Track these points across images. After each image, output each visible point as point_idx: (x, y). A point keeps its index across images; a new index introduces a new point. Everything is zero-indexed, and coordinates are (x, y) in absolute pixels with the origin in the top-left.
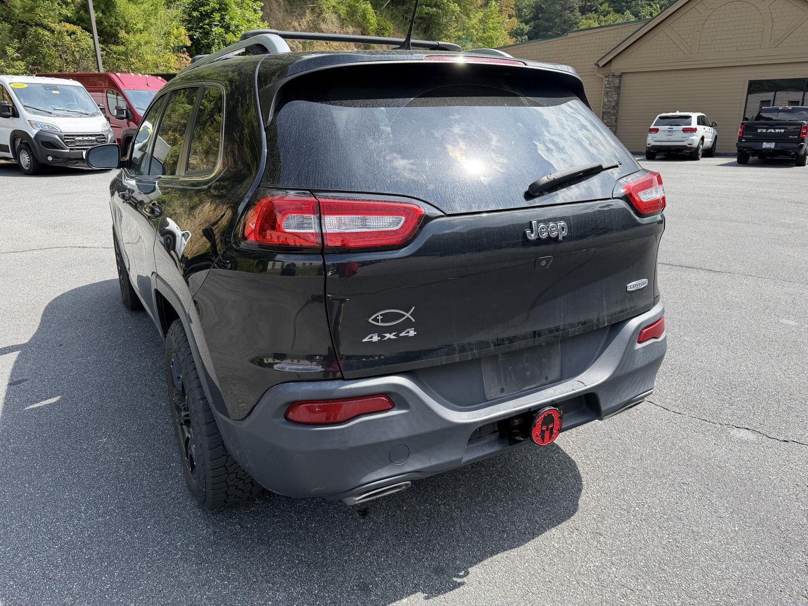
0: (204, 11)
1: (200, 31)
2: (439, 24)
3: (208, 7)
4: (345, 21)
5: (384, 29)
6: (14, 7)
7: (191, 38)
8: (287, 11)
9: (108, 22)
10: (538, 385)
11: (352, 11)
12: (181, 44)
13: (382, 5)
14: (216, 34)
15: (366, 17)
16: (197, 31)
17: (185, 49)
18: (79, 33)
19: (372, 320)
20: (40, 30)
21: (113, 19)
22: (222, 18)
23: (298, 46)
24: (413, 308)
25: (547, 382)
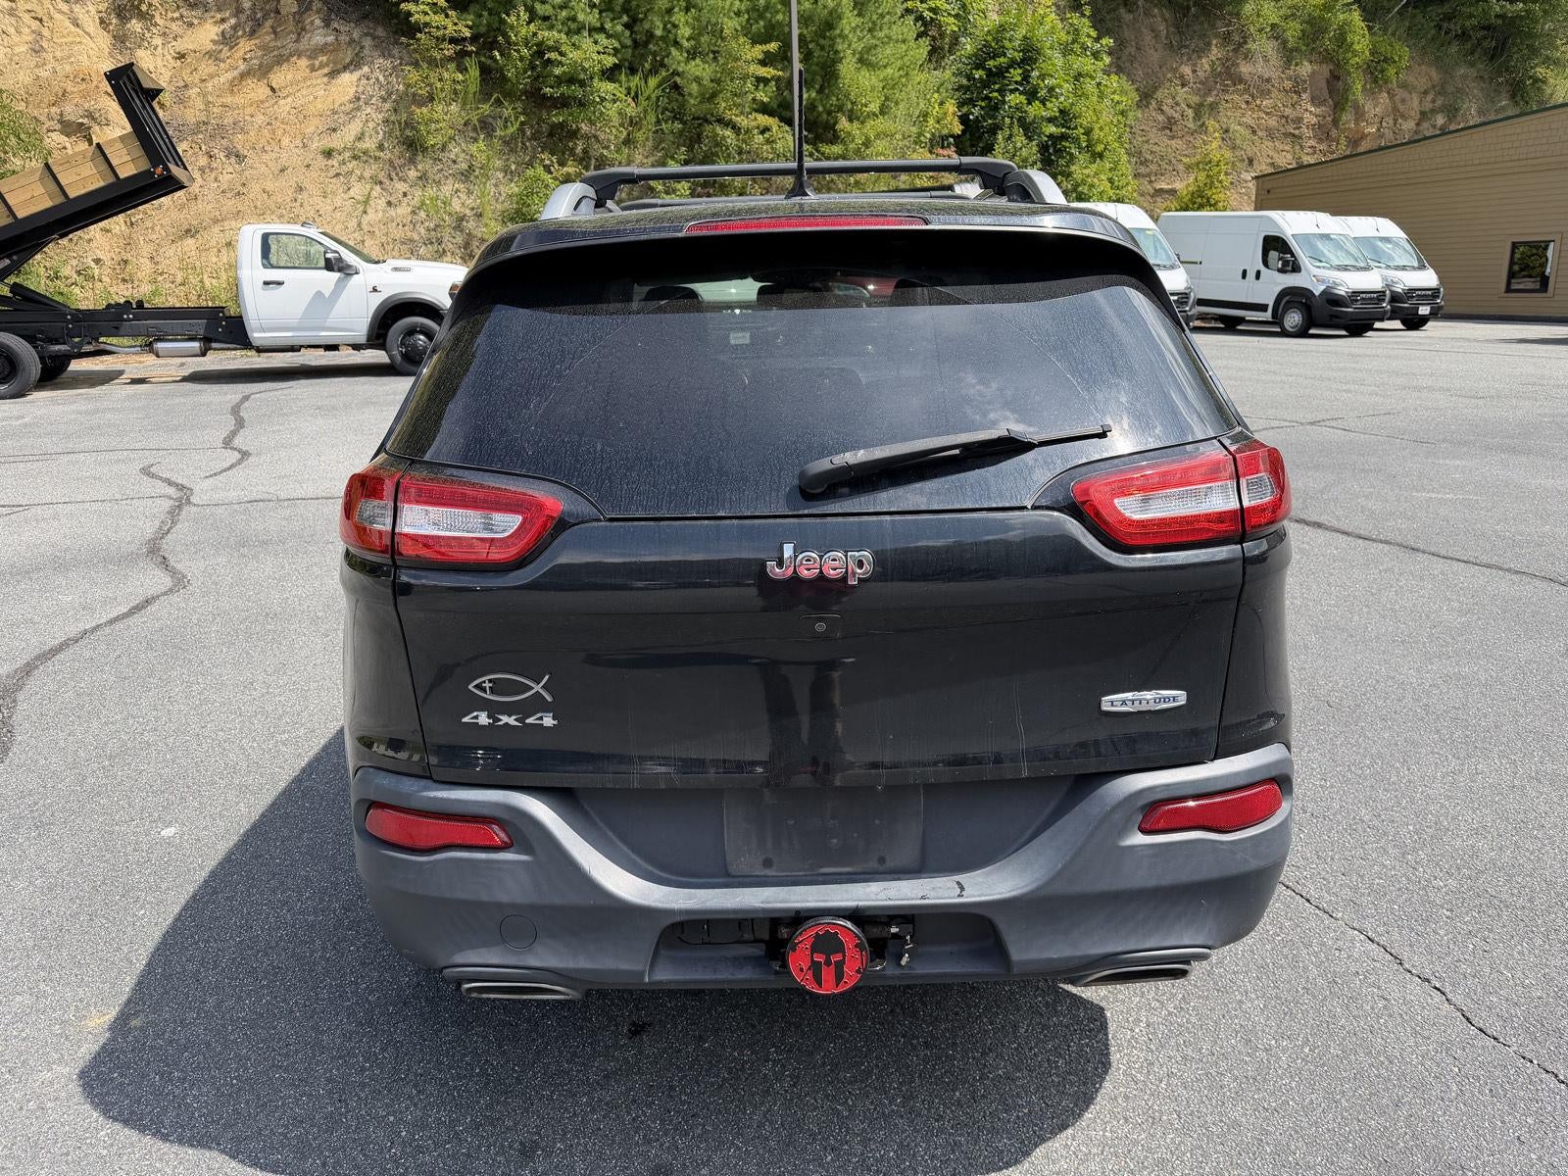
0: (995, 66)
1: (983, 104)
2: (1531, 35)
3: (1002, 59)
4: (1294, 53)
5: (1386, 60)
6: (690, 94)
7: (964, 119)
8: (1172, 46)
9: (824, 106)
10: (859, 870)
11: (1315, 29)
12: (945, 132)
13: (1389, 11)
14: (1010, 107)
15: (1346, 40)
16: (976, 106)
17: (951, 140)
18: (775, 129)
19: (476, 687)
20: (719, 130)
21: (834, 99)
22: (1026, 77)
23: (1185, 114)
24: (547, 677)
25: (881, 869)
